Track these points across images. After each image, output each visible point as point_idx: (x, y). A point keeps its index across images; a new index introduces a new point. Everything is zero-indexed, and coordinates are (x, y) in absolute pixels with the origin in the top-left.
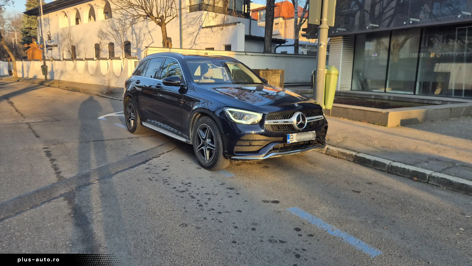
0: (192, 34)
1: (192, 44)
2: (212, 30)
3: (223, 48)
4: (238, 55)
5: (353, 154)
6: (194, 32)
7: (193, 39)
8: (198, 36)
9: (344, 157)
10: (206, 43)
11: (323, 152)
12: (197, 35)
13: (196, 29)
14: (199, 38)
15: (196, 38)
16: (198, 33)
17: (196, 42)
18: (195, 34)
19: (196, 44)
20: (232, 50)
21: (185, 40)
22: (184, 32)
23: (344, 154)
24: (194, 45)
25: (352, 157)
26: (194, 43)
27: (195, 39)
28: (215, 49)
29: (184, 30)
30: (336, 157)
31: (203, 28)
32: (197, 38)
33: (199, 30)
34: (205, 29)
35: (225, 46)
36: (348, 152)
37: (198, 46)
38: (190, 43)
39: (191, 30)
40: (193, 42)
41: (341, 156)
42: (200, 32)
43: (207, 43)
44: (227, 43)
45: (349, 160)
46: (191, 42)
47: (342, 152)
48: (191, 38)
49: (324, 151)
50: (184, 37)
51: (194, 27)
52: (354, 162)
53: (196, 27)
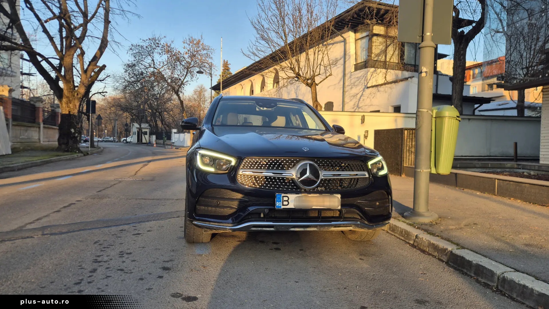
0: (355, 96)
1: (355, 108)
2: (378, 89)
3: (391, 109)
4: (409, 117)
5: (447, 249)
6: (358, 94)
7: (356, 102)
8: (362, 98)
9: (436, 254)
10: (370, 105)
11: (410, 242)
12: (361, 96)
13: (361, 90)
14: (363, 100)
15: (359, 100)
16: (362, 95)
17: (360, 105)
18: (359, 96)
19: (359, 107)
20: (401, 112)
21: (348, 103)
22: (347, 94)
23: (435, 248)
24: (358, 108)
25: (446, 255)
26: (358, 106)
27: (359, 102)
28: (381, 111)
29: (347, 92)
30: (423, 251)
31: (368, 88)
32: (361, 99)
33: (364, 90)
34: (371, 89)
35: (393, 108)
36: (442, 244)
37: (362, 109)
38: (353, 107)
39: (354, 91)
40: (356, 105)
41: (431, 251)
42: (364, 93)
43: (372, 105)
44: (396, 104)
45: (442, 258)
46: (354, 105)
47: (433, 244)
48: (355, 100)
49: (412, 240)
50: (347, 100)
51: (358, 88)
52: (447, 263)
53: (361, 88)
